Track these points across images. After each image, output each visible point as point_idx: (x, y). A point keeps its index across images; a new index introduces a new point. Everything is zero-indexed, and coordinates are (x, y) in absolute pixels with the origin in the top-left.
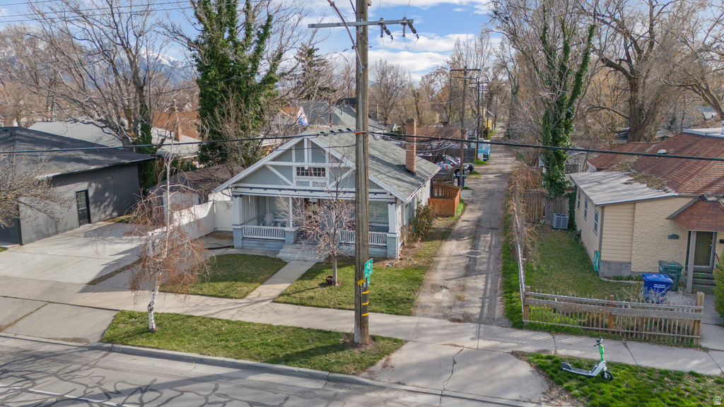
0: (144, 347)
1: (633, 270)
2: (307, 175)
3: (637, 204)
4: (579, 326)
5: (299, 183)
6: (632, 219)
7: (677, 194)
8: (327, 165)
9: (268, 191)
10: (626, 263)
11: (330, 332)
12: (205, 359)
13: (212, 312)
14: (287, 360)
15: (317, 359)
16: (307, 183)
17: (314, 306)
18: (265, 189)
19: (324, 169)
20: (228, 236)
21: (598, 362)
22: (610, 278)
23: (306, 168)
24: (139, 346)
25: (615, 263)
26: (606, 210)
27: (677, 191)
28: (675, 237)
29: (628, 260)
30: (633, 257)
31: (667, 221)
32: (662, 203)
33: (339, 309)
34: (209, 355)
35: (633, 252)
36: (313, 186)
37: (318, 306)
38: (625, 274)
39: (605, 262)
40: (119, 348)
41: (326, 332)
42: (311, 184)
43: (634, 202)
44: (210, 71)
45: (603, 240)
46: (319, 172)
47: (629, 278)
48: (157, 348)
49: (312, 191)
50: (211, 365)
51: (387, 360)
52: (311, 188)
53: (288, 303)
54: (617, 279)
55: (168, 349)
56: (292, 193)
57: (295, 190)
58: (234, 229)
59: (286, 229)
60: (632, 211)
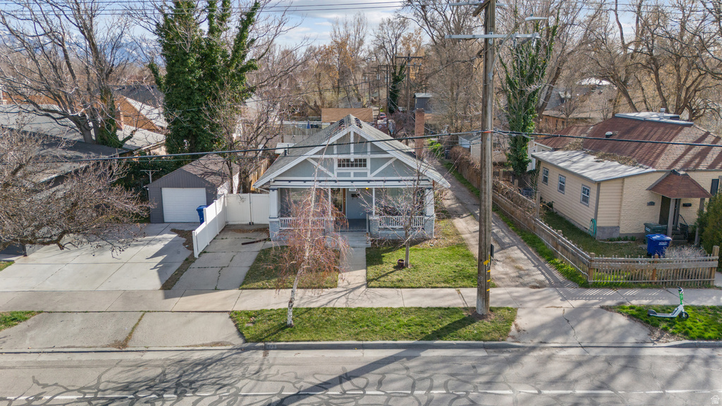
0: (298, 341)
1: (621, 232)
2: (352, 166)
3: (626, 180)
4: (628, 281)
5: (339, 175)
6: (620, 191)
7: (655, 170)
8: (368, 157)
9: (292, 183)
10: (615, 227)
11: (448, 308)
12: (365, 344)
13: (325, 302)
14: (438, 335)
15: (463, 331)
16: (349, 175)
17: (409, 288)
18: (305, 181)
19: (365, 160)
20: (264, 229)
21: (677, 306)
22: (605, 240)
23: (352, 160)
24: (293, 341)
25: (608, 228)
26: (602, 185)
27: (653, 167)
28: (652, 204)
29: (616, 225)
30: (621, 222)
31: (648, 192)
32: (644, 177)
33: (432, 288)
34: (367, 340)
35: (622, 218)
36: (354, 176)
37: (412, 287)
38: (615, 236)
39: (600, 227)
40: (274, 346)
41: (445, 309)
42: (352, 174)
43: (623, 178)
44: (189, 58)
45: (599, 210)
46: (362, 163)
47: (619, 239)
48: (313, 341)
49: (352, 181)
50: (376, 348)
51: (516, 325)
52: (352, 178)
53: (383, 287)
54: (611, 240)
55: (324, 340)
56: (333, 183)
57: (335, 181)
58: (271, 222)
59: (326, 218)
60: (621, 185)
